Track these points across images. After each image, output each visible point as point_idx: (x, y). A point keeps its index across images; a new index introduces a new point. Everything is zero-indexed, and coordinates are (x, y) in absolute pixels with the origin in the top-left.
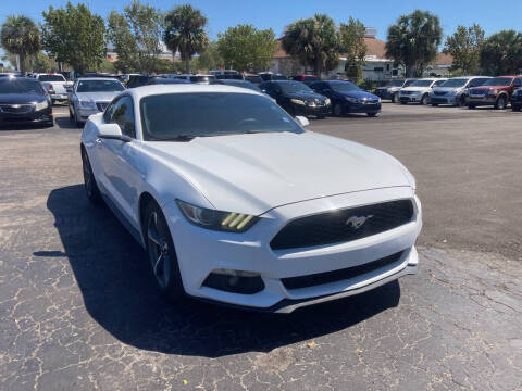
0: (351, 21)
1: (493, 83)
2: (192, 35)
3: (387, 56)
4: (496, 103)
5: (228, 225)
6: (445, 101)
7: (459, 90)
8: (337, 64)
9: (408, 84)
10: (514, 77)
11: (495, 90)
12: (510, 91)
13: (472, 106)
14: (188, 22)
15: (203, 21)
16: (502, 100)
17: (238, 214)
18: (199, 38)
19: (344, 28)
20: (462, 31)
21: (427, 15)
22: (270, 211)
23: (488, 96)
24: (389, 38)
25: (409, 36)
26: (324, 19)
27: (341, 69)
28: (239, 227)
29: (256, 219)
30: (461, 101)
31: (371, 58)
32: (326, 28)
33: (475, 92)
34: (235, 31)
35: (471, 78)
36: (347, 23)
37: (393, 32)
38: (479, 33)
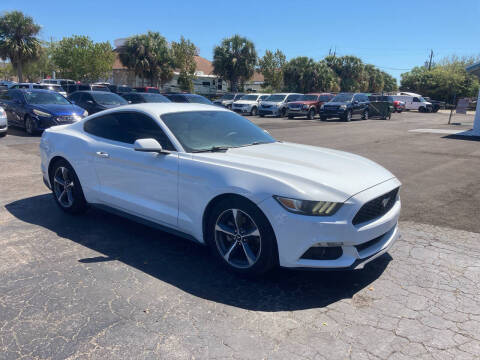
0: (183, 40)
1: (305, 99)
2: (24, 43)
3: (215, 73)
4: (308, 114)
5: (317, 211)
6: (271, 113)
7: (280, 104)
8: (171, 77)
9: (238, 98)
10: (319, 95)
11: (308, 104)
12: (318, 105)
13: (291, 117)
14: (19, 28)
15: (37, 30)
16: (312, 112)
17: (325, 202)
18: (33, 46)
19: (175, 45)
20: (269, 55)
21: (244, 41)
22: (350, 198)
23: (303, 109)
24: (215, 57)
25: (232, 56)
26: (156, 36)
27: (174, 82)
28: (327, 212)
29: (339, 206)
30: (283, 113)
31: (200, 74)
32: (159, 45)
33: (293, 105)
34: (70, 41)
35: (288, 94)
36: (179, 42)
37: (218, 52)
38: (282, 57)
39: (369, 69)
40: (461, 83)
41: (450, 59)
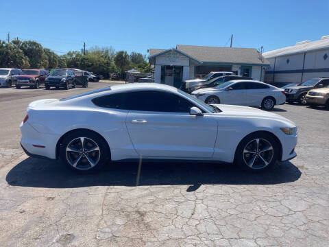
4: (35, 85)
7: (5, 77)
10: (39, 70)
11: (34, 77)
13: (18, 87)
16: (38, 83)
23: (30, 81)
30: (9, 84)
35: (10, 69)
39: (47, 51)
40: (105, 64)
41: (94, 48)
